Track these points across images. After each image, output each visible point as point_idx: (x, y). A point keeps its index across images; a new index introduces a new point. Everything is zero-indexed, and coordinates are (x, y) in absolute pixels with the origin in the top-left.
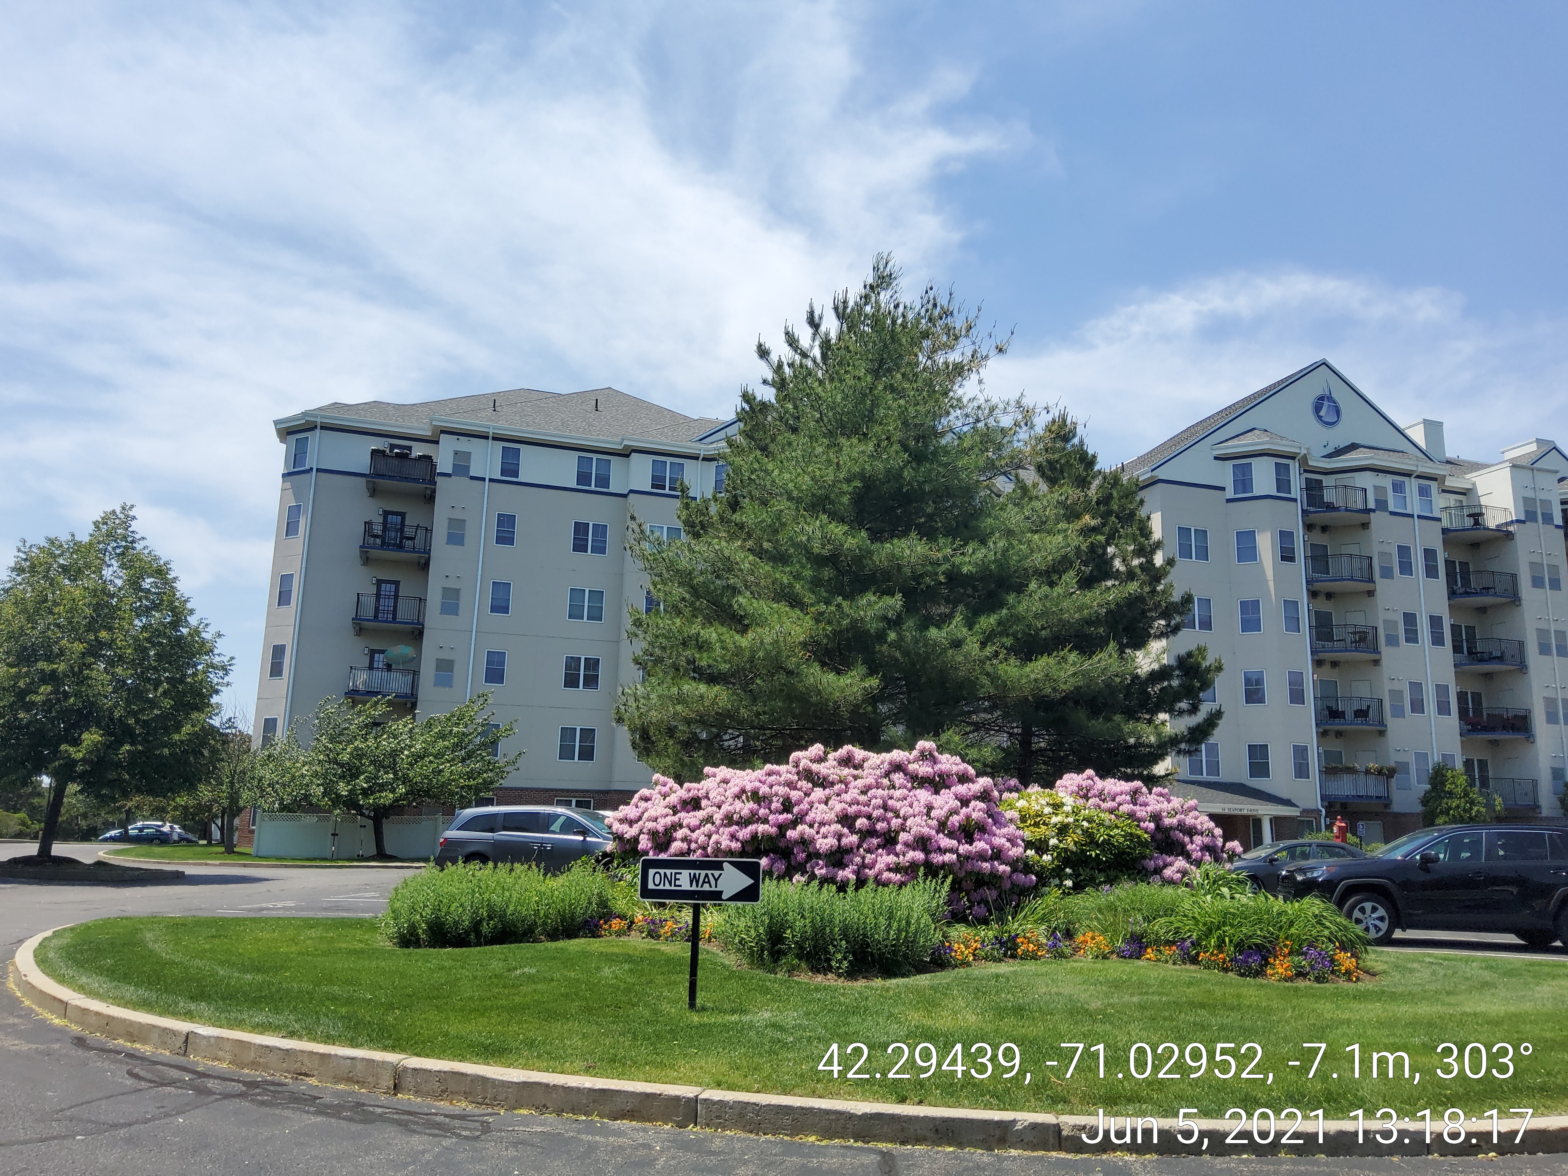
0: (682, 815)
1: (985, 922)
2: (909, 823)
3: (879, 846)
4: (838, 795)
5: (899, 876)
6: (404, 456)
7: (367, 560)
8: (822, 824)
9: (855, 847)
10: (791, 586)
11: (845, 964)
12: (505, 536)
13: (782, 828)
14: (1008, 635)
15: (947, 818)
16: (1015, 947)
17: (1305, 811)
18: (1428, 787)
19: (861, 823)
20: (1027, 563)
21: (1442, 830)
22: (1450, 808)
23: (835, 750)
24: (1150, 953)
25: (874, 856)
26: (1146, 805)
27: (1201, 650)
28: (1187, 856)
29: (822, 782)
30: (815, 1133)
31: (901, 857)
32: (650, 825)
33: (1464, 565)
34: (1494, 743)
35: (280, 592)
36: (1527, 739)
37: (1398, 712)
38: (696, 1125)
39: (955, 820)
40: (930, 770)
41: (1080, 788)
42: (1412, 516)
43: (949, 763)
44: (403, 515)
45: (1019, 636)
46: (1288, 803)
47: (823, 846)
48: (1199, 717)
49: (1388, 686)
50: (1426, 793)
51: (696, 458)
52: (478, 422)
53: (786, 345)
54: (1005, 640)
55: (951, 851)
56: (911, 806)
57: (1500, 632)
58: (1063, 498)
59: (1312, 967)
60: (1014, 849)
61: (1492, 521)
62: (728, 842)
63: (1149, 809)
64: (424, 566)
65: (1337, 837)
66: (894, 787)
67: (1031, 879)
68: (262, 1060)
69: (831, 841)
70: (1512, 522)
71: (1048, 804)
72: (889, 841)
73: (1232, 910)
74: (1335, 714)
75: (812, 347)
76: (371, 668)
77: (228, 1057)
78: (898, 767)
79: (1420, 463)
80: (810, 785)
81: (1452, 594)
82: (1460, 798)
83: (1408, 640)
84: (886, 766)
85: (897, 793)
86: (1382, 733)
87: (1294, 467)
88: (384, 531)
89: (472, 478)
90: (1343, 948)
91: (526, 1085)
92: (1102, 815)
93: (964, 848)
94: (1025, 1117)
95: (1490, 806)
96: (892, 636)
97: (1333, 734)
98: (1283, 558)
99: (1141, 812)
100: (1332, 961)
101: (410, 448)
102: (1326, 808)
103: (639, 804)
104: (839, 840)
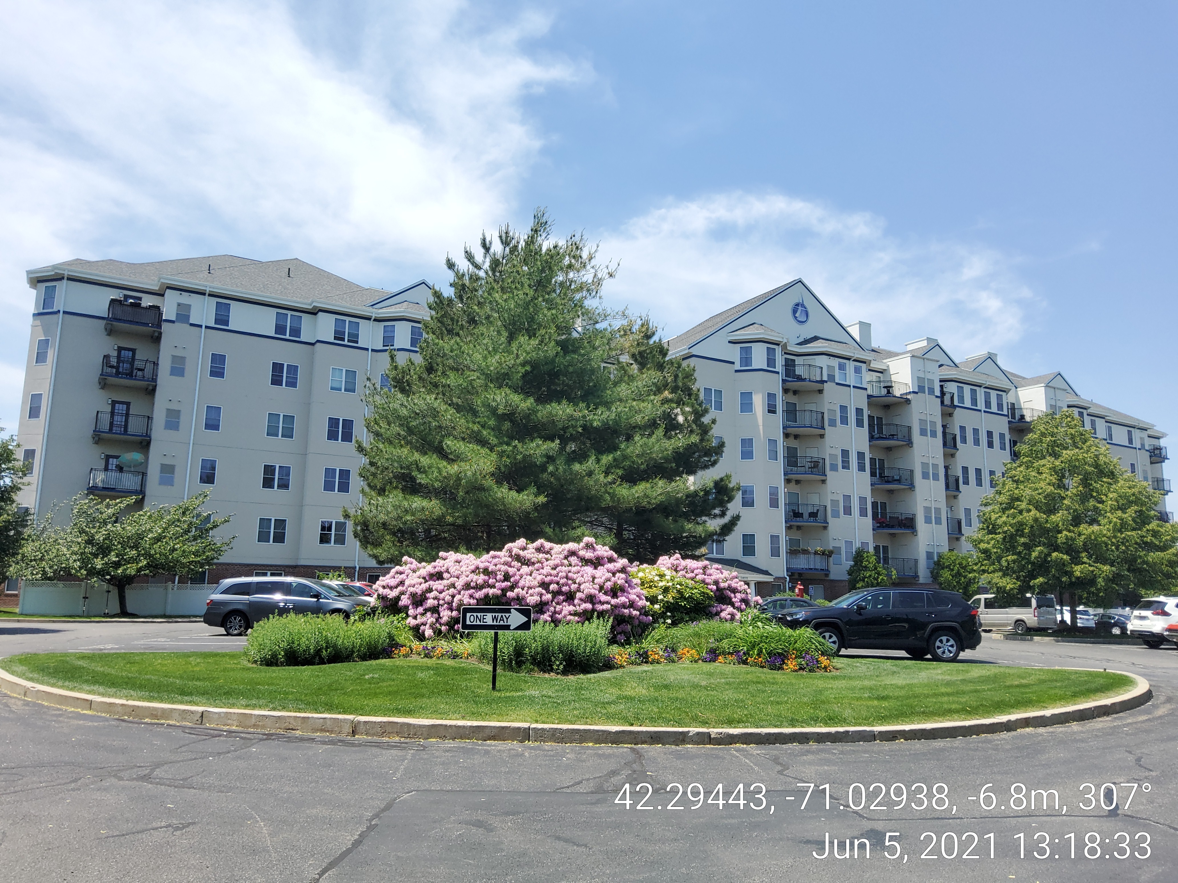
0: (431, 583)
1: (629, 643)
2: (582, 587)
3: (564, 601)
4: (537, 570)
5: (576, 618)
6: (137, 305)
7: (104, 384)
8: (530, 588)
9: (550, 601)
10: (479, 431)
11: (562, 667)
12: (217, 372)
13: (504, 591)
14: (619, 468)
15: (604, 584)
16: (647, 657)
17: (777, 579)
18: (852, 563)
19: (553, 587)
20: (632, 421)
21: (868, 591)
22: (865, 577)
23: (533, 542)
24: (721, 659)
25: (561, 606)
26: (710, 575)
27: (728, 477)
28: (733, 605)
29: (527, 562)
30: (591, 742)
31: (578, 607)
32: (411, 589)
33: (880, 419)
34: (893, 535)
35: (31, 408)
36: (913, 533)
37: (836, 515)
38: (529, 741)
39: (609, 585)
40: (592, 555)
41: (673, 565)
42: (849, 386)
43: (603, 551)
44: (133, 351)
45: (626, 468)
46: (766, 573)
47: (532, 601)
48: (726, 519)
49: (830, 497)
50: (851, 566)
51: (369, 319)
52: (197, 282)
53: (466, 260)
54: (618, 471)
55: (608, 603)
56: (582, 576)
57: (900, 464)
58: (656, 380)
59: (807, 665)
60: (641, 602)
61: (898, 392)
62: (468, 600)
63: (713, 577)
64: (151, 391)
65: (798, 595)
66: (570, 565)
67: (649, 619)
68: (260, 723)
69: (537, 598)
70: (910, 392)
71: (657, 575)
72: (570, 597)
73: (765, 634)
74: (797, 515)
75: (484, 262)
76: (106, 469)
77: (235, 723)
78: (573, 553)
79: (856, 352)
80: (520, 564)
81: (872, 438)
82: (872, 570)
83: (843, 468)
84: (566, 553)
85: (574, 569)
86: (825, 528)
87: (778, 350)
88: (118, 362)
89: (192, 325)
90: (823, 654)
91: (433, 726)
92: (687, 581)
93: (614, 601)
94: (693, 730)
95: (889, 576)
96: (551, 468)
97: (795, 528)
98: (769, 411)
99: (709, 580)
100: (817, 661)
101: (140, 299)
102: (789, 576)
103: (396, 576)
104: (541, 598)
